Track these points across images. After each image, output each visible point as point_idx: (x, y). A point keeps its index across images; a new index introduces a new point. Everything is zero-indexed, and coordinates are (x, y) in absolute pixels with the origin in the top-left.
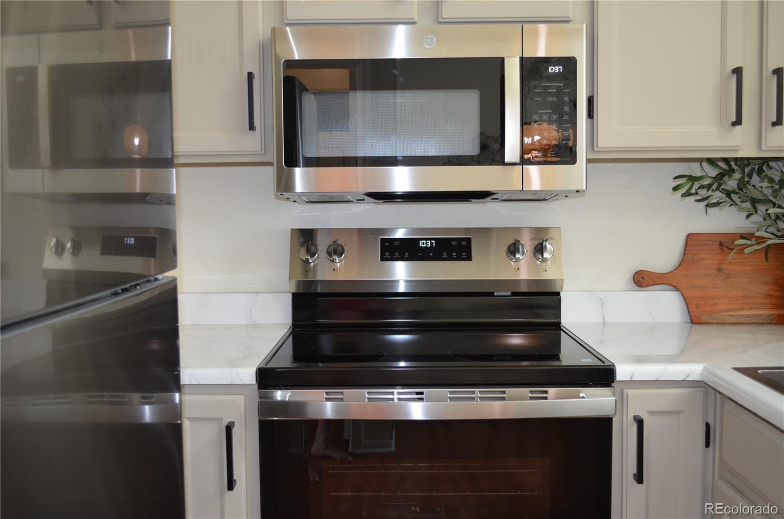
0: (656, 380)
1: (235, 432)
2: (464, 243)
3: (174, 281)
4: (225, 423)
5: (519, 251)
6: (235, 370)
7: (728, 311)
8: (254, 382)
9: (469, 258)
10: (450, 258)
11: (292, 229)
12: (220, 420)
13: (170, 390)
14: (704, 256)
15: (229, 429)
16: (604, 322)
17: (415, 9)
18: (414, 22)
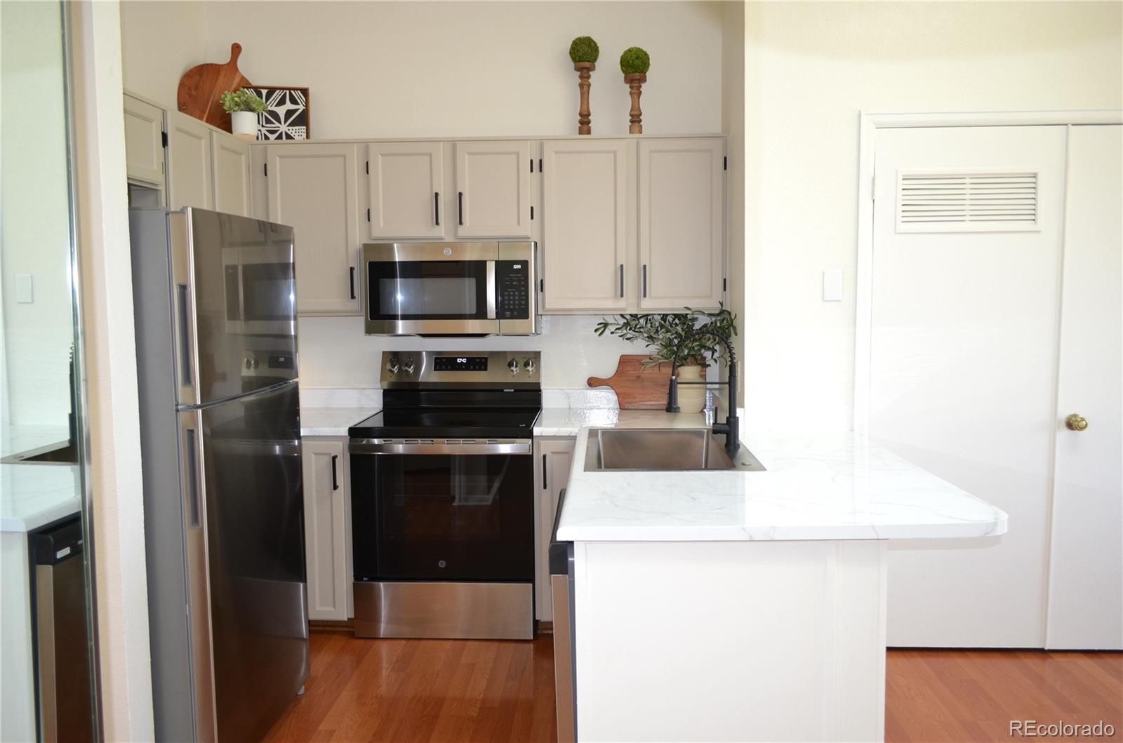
0: (554, 436)
1: (337, 460)
2: (483, 360)
3: (297, 383)
4: (333, 455)
5: (513, 366)
6: (337, 429)
7: (641, 401)
8: (347, 434)
9: (486, 369)
10: (474, 369)
11: (384, 352)
12: (330, 454)
13: (293, 438)
14: (629, 368)
15: (334, 458)
16: (570, 408)
17: (443, 232)
18: (443, 239)
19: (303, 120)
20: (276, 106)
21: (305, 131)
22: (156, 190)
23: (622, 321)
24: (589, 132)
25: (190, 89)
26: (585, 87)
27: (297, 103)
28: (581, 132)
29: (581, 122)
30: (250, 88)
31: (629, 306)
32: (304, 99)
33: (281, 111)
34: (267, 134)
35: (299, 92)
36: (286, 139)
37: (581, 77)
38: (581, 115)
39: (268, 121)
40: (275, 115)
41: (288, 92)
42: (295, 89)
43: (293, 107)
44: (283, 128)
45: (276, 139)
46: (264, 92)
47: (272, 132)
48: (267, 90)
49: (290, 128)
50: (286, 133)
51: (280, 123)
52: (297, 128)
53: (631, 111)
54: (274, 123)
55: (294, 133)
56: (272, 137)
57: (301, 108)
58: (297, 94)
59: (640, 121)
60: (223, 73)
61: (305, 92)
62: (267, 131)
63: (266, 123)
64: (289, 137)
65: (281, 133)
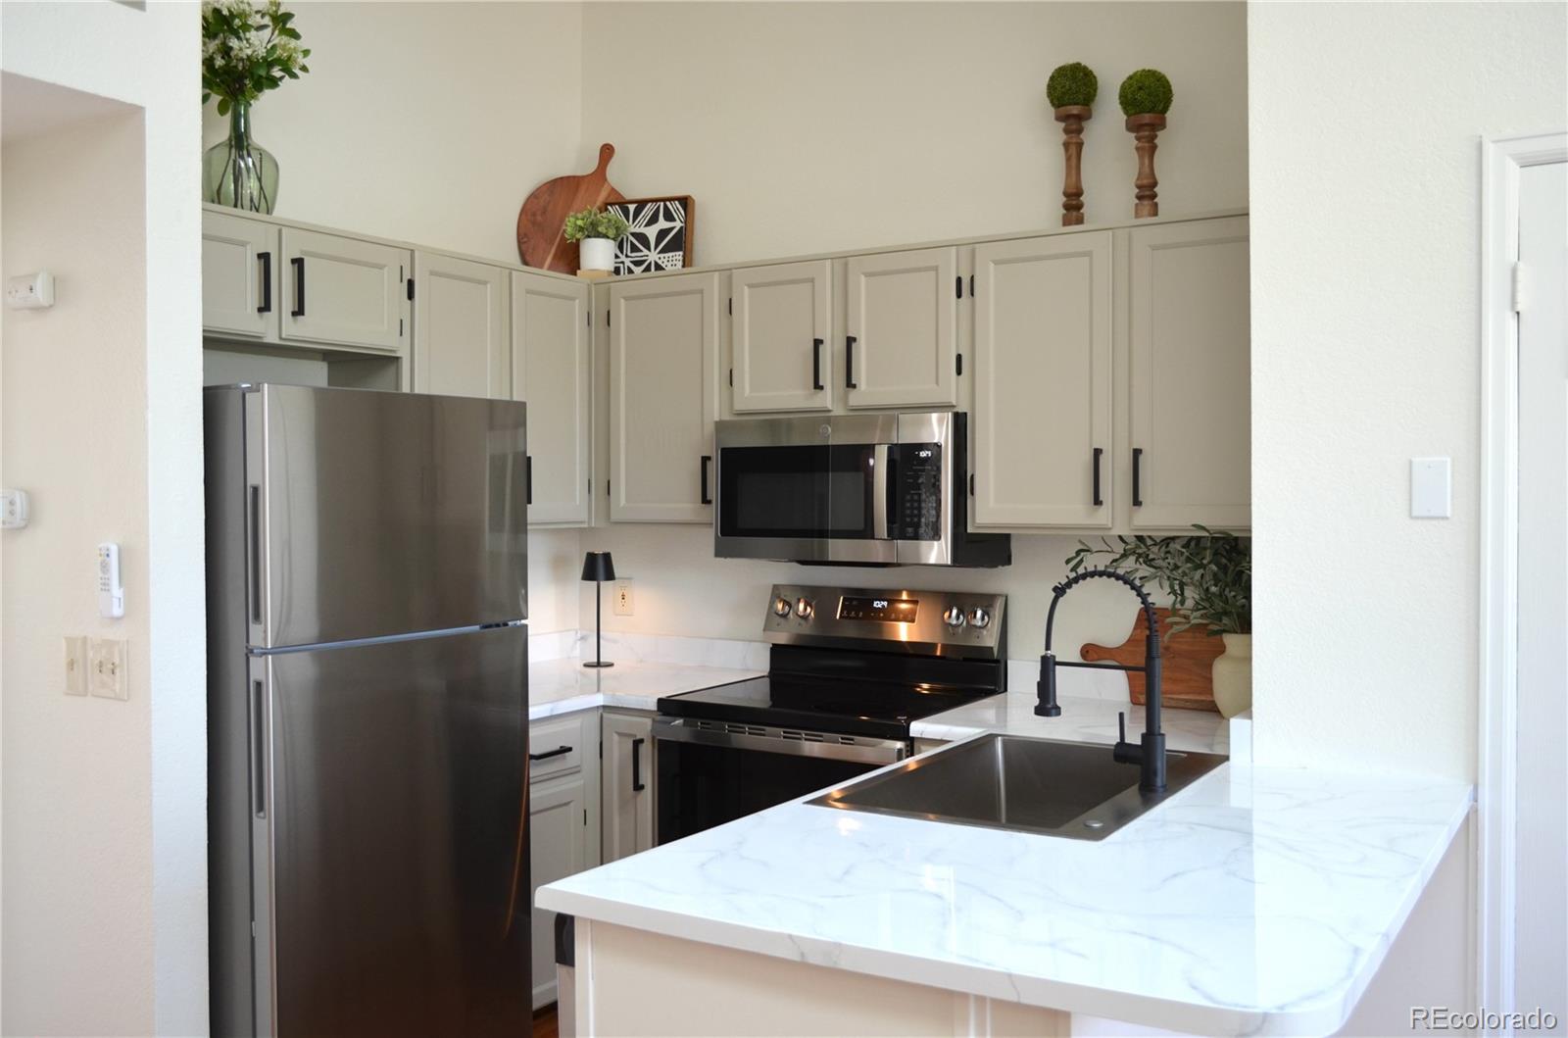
17: (828, 400)
18: (829, 411)
19: (679, 242)
20: (646, 226)
21: (681, 258)
22: (397, 358)
23: (1120, 548)
24: (1080, 221)
25: (534, 215)
26: (1074, 150)
27: (674, 220)
28: (1066, 222)
29: (1067, 207)
30: (614, 204)
31: (1116, 519)
32: (682, 212)
33: (652, 233)
34: (632, 267)
35: (677, 202)
36: (656, 270)
37: (1067, 131)
38: (1066, 194)
39: (634, 249)
40: (643, 239)
41: (662, 204)
42: (671, 199)
43: (668, 225)
44: (653, 256)
45: (644, 271)
46: (632, 208)
47: (637, 263)
48: (635, 205)
49: (662, 256)
50: (656, 262)
51: (650, 250)
52: (670, 254)
53: (1138, 179)
54: (641, 251)
55: (666, 263)
56: (638, 270)
57: (678, 225)
58: (673, 206)
59: (1155, 196)
60: (583, 188)
61: (685, 201)
62: (631, 262)
63: (632, 252)
64: (658, 267)
65: (650, 263)
